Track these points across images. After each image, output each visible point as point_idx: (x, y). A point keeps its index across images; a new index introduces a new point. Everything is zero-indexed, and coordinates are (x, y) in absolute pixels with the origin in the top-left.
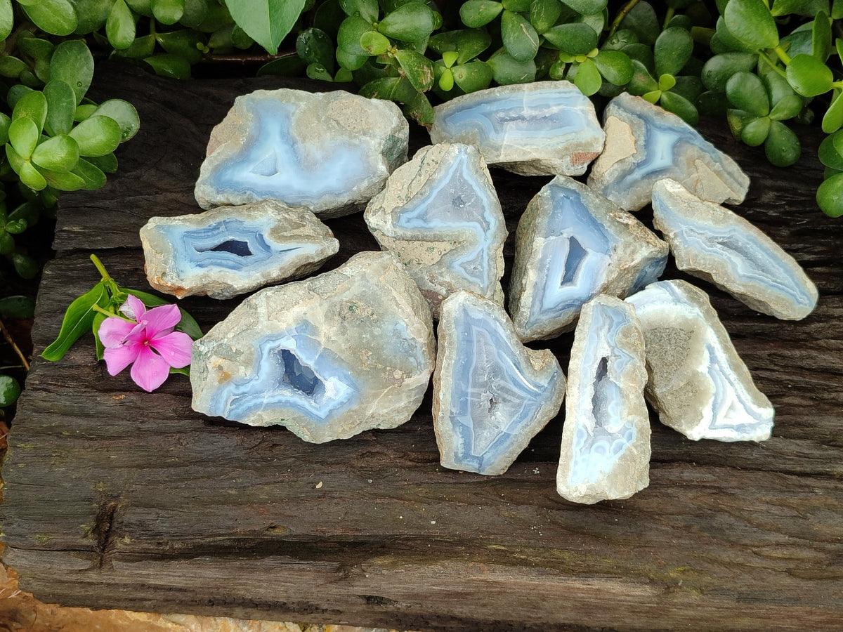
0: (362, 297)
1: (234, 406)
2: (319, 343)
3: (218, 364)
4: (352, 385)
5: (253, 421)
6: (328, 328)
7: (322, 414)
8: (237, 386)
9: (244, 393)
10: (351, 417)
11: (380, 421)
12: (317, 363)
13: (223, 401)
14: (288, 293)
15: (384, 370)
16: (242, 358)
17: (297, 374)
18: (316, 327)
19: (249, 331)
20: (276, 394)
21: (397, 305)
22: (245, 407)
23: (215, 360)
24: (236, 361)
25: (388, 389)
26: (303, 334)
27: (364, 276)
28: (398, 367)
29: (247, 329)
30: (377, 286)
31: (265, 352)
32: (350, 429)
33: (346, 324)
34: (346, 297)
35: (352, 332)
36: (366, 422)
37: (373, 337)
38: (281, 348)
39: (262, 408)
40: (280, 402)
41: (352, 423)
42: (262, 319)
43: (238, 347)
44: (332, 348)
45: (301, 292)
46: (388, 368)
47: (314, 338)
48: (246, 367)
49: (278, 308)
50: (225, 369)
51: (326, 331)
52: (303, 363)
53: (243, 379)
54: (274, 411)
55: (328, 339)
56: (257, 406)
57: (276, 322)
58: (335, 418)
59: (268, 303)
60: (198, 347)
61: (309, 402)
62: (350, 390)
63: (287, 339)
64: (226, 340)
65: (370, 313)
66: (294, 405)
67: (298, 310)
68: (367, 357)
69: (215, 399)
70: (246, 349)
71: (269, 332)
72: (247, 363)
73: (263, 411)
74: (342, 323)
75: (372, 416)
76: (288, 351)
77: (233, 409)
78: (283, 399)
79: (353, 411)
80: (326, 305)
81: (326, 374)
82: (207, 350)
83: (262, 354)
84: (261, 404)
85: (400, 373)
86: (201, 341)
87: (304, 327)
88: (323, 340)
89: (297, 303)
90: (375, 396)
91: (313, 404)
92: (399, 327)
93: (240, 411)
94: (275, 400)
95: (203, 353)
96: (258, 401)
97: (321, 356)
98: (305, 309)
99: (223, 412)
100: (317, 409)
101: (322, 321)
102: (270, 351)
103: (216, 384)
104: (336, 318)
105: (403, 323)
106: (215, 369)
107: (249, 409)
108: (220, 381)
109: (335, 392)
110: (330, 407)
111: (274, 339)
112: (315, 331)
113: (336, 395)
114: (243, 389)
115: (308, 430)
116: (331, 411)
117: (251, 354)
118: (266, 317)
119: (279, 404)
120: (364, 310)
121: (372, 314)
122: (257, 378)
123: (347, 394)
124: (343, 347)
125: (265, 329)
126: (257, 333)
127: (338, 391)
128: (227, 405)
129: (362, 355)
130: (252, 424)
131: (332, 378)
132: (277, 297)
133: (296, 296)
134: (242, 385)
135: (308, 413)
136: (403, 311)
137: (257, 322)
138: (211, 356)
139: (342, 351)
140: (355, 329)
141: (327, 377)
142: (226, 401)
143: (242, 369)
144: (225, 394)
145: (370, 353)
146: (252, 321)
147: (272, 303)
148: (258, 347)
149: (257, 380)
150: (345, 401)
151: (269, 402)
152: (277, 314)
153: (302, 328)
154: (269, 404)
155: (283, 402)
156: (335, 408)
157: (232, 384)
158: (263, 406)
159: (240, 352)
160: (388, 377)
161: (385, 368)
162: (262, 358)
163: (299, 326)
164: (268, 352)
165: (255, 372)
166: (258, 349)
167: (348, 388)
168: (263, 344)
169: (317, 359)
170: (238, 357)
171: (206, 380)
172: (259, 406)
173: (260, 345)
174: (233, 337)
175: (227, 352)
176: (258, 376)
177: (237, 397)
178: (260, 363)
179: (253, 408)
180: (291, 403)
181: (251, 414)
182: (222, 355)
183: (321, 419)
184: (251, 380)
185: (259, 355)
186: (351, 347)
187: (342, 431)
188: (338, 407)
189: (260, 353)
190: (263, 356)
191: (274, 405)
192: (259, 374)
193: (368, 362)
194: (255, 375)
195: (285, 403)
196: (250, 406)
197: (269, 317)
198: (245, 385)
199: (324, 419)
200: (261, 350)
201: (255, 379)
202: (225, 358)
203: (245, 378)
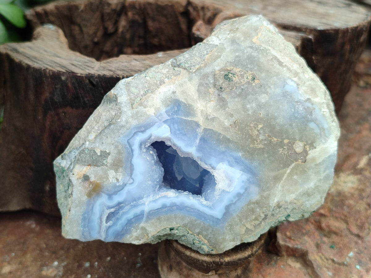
0: (237, 63)
1: (110, 223)
2: (198, 125)
3: (82, 173)
4: (247, 169)
5: (137, 238)
6: (204, 104)
7: (218, 212)
8: (110, 196)
9: (119, 204)
10: (253, 211)
11: (288, 211)
12: (200, 149)
13: (95, 218)
14: (150, 74)
15: (281, 144)
16: (110, 160)
17: (179, 178)
18: (190, 106)
19: (112, 126)
20: (158, 197)
21: (280, 64)
22: (123, 221)
23: (80, 170)
24: (103, 164)
25: (291, 167)
26: (175, 116)
27: (233, 41)
28: (297, 137)
29: (110, 125)
30: (251, 47)
31: (136, 147)
32: (255, 227)
33: (224, 95)
34: (217, 66)
35: (233, 104)
36: (273, 215)
37: (260, 106)
38: (153, 139)
39: (144, 218)
40: (164, 206)
41: (256, 219)
42: (125, 109)
43: (103, 148)
44: (215, 127)
45: (165, 71)
46: (286, 141)
47: (189, 119)
48: (116, 171)
49: (142, 93)
50: (92, 179)
51: (202, 108)
52: (183, 152)
53: (115, 186)
54: (159, 219)
55: (207, 118)
56: (138, 217)
57: (141, 108)
58: (235, 215)
59: (128, 90)
60: (60, 164)
61: (199, 200)
62: (245, 177)
63: (159, 127)
64: (87, 143)
65: (250, 78)
66: (182, 208)
67: (165, 91)
68: (258, 131)
69: (86, 219)
70: (113, 147)
71: (134, 123)
72: (116, 165)
73: (146, 221)
74: (219, 95)
75: (279, 206)
76: (162, 143)
77: (110, 227)
78: (168, 202)
79: (254, 203)
80: (196, 80)
81: (213, 161)
82: (69, 163)
83: (132, 150)
84: (142, 214)
85: (301, 144)
86: (62, 157)
87: (176, 109)
88: (200, 119)
89: (162, 82)
90: (277, 179)
91: (205, 202)
92: (287, 88)
93: (119, 227)
94: (158, 205)
95: (66, 169)
96: (137, 211)
97: (203, 139)
98: (172, 87)
99: (99, 232)
100: (210, 208)
101: (196, 97)
102: (141, 145)
103: (85, 198)
104: (212, 90)
105: (292, 83)
106: (80, 181)
107: (130, 222)
108: (89, 195)
109: (227, 182)
110: (225, 202)
111: (143, 129)
112: (188, 110)
113: (230, 185)
114: (117, 199)
115: (205, 237)
116: (227, 208)
117: (119, 153)
118: (129, 106)
119: (164, 210)
120: (242, 76)
121: (254, 79)
122: (131, 181)
123: (243, 182)
124: (227, 123)
125: (130, 120)
126: (122, 126)
127: (231, 180)
128: (101, 222)
129: (251, 130)
130: (136, 242)
131: (221, 164)
132: (138, 82)
133: (159, 76)
134: (116, 193)
135: (200, 215)
136: (289, 69)
137: (119, 114)
138: (74, 167)
139: (226, 129)
140: (236, 99)
141: (214, 165)
142: (101, 218)
143: (112, 173)
144: (97, 208)
145: (260, 126)
146: (114, 113)
147: (133, 89)
148: (126, 143)
149: (132, 183)
150: (242, 191)
151: (151, 209)
152: (141, 99)
153: (173, 110)
154: (151, 212)
155: (168, 206)
156: (231, 203)
157: (103, 194)
158: (145, 216)
159: (106, 154)
160: (288, 153)
161: (282, 142)
162: (133, 155)
163: (169, 108)
164: (139, 147)
165: (128, 174)
166: (126, 145)
167: (242, 175)
168: (131, 138)
169: (199, 144)
170: (105, 160)
171: (72, 197)
172: (140, 217)
173: (128, 140)
174: (95, 138)
175: (91, 157)
176: (132, 178)
177: (112, 210)
178: (132, 162)
179: (133, 220)
180: (178, 206)
181: (133, 229)
182: (85, 162)
183: (218, 219)
184: (125, 185)
185: (128, 153)
186: (236, 123)
187: (246, 231)
188: (234, 201)
189: (130, 150)
190: (134, 153)
191: (157, 212)
192: (133, 176)
193: (260, 138)
194: (128, 178)
195: (170, 206)
196: (129, 218)
197: (132, 105)
198: (118, 193)
199: (221, 219)
200: (130, 146)
201: (129, 183)
202: (90, 165)
203: (118, 184)
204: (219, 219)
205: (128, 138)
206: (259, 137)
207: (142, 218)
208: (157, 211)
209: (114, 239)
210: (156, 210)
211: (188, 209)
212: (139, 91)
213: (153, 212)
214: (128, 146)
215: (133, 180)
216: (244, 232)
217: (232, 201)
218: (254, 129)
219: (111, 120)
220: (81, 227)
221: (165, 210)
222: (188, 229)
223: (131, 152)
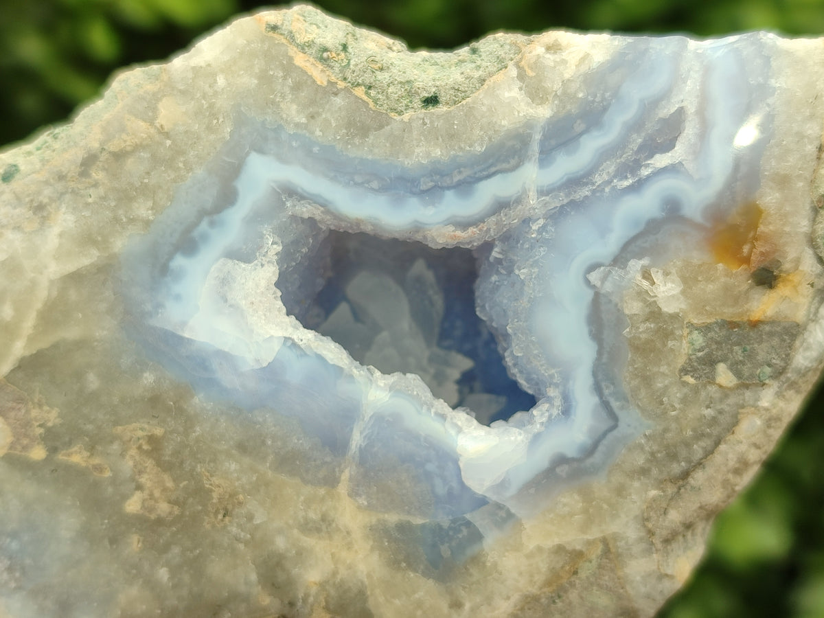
1: (668, 108)
2: (361, 497)
3: (782, 290)
6: (344, 573)
8: (673, 213)
9: (636, 188)
18: (394, 564)
19: (677, 471)
22: (619, 121)
23: (788, 301)
40: (465, 188)
42: (633, 533)
43: (707, 390)
46: (39, 453)
47: (393, 515)
48: (655, 312)
49: (573, 593)
50: (741, 275)
51: (351, 556)
53: (656, 252)
55: (328, 526)
58: (200, 171)
62: (171, 317)
63: (503, 483)
64: (764, 402)
66: (398, 187)
68: (139, 487)
72: (655, 330)
74: (292, 604)
75: (43, 213)
78: (452, 205)
81: (295, 365)
83: (598, 389)
84: (547, 155)
87: (445, 550)
97: (338, 447)
103: (767, 200)
107: (592, 118)
111: (563, 470)
115: (304, 79)
117: (646, 378)
118: (619, 546)
119: (466, 174)
122: (594, 277)
126: (638, 474)
128: (702, 112)
134: (652, 227)
137: (653, 514)
143: (670, 299)
148: (621, 415)
149: (592, 268)
150: (179, 261)
151: (513, 173)
152: (575, 573)
153: (454, 544)
154: (513, 162)
155: (449, 188)
156: (215, 217)
157: (698, 217)
158: (535, 148)
159: (695, 370)
160: (28, 412)
161: (53, 450)
162: (595, 374)
163: (471, 551)
164: (574, 403)
165: (610, 301)
166: (622, 408)
167: (184, 324)
168: (605, 434)
169: (352, 430)
170: (697, 347)
171: (813, 202)
172: (553, 142)
173: (615, 427)
174: (735, 422)
175: (750, 355)
176: (594, 287)
177: (661, 160)
178: (596, 348)
179: (579, 126)
180: (414, 194)
181: (581, 95)
182: (771, 334)
183: (261, 151)
184: (619, 260)
185: (612, 381)
186: (222, 512)
187: (155, 110)
188: (204, 226)
189: (606, 392)
190: (590, 381)
191: (489, 167)
192: (589, 294)
193: (131, 463)
194: (608, 287)
195: (443, 188)
196: (595, 133)
197: (607, 552)
198: (641, 227)
199: (248, 154)
200: (605, 405)
201: (602, 268)
202: (755, 325)
203: (645, 261)
204: (255, 150)
205: (615, 433)
206: (135, 466)
207: (546, 138)
208: (493, 169)
209: (646, 50)
210: (494, 174)
211: (375, 185)
212: (582, 598)
213: (505, 166)
214: (615, 404)
215: (588, 282)
216: (160, 106)
217: (212, 224)
218: (157, 493)
219: (682, 490)
220: (775, 89)
221: (460, 172)
222: (371, 105)
223: (603, 385)
